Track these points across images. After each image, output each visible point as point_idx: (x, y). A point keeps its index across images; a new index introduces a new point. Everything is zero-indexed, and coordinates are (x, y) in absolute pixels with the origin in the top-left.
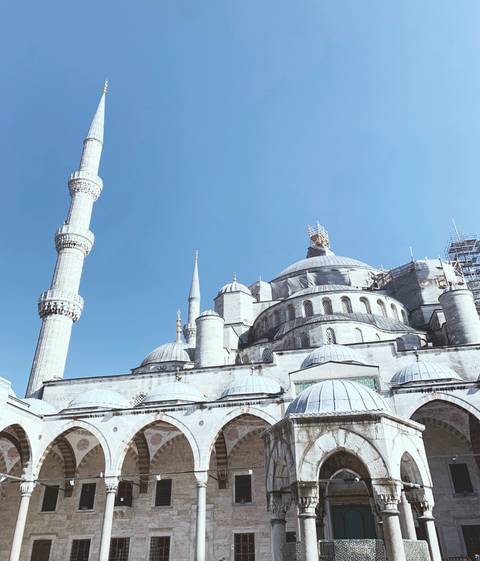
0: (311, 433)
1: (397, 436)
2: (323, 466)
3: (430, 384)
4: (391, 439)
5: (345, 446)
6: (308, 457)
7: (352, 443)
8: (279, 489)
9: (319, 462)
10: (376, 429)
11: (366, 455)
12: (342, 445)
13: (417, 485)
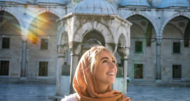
0: (81, 22)
1: (120, 26)
2: (85, 36)
3: (136, 7)
4: (117, 27)
5: (96, 29)
6: (78, 32)
7: (100, 27)
8: (63, 44)
9: (83, 34)
10: (111, 22)
11: (105, 33)
12: (95, 28)
13: (124, 47)
